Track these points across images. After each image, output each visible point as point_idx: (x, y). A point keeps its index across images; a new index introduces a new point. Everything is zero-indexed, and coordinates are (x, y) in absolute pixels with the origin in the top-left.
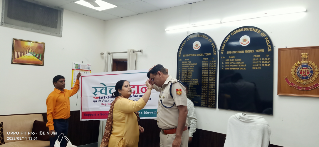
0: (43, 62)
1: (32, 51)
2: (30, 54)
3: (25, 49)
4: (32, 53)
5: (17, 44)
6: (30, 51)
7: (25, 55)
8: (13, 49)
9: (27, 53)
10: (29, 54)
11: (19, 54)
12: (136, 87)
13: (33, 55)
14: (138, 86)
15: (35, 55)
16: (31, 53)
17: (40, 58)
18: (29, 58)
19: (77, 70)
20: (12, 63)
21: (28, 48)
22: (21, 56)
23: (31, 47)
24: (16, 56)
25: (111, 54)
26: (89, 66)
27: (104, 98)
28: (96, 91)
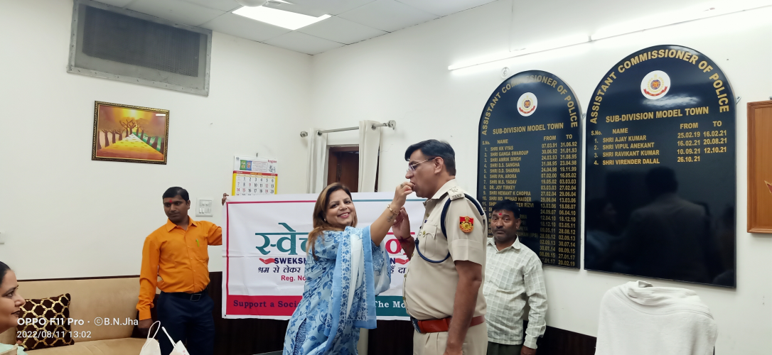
0: (166, 155)
1: (140, 131)
2: (135, 136)
3: (123, 125)
4: (140, 135)
5: (104, 113)
6: (134, 130)
7: (124, 139)
8: (95, 125)
9: (127, 136)
10: (132, 137)
11: (110, 136)
13: (142, 138)
15: (146, 139)
16: (137, 135)
17: (159, 147)
18: (132, 146)
19: (244, 173)
20: (94, 158)
21: (131, 124)
22: (114, 141)
23: (137, 121)
24: (102, 142)
25: (324, 134)
26: (274, 165)
27: (289, 263)
28: (267, 243)
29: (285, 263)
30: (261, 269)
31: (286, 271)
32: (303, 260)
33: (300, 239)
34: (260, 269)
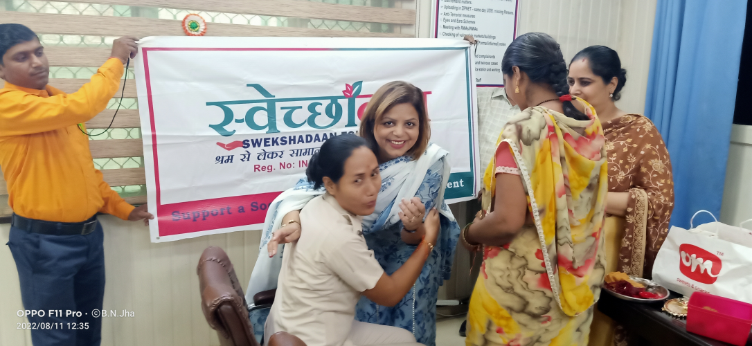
27: (265, 145)
28: (229, 116)
29: (259, 146)
30: (220, 159)
31: (261, 157)
32: (288, 140)
33: (282, 108)
34: (217, 159)
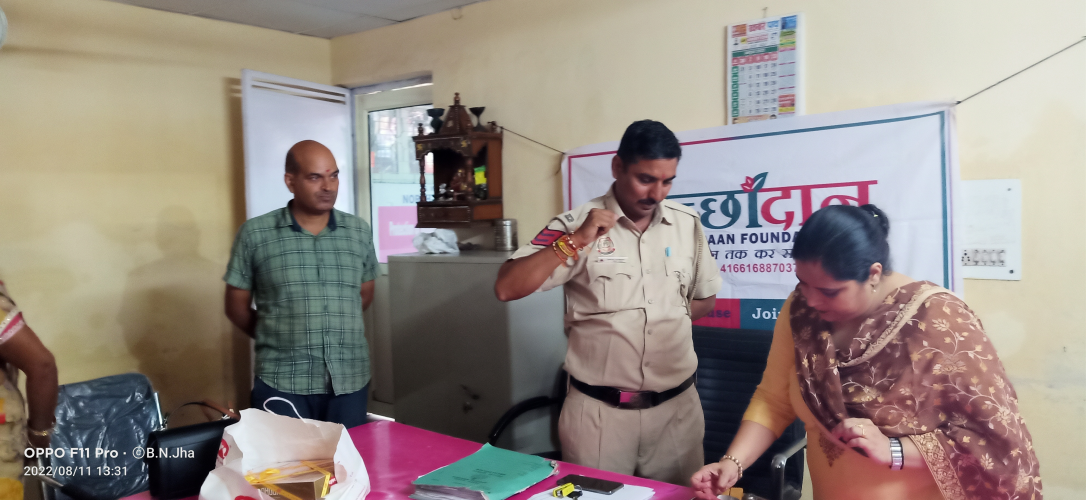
12: (796, 195)
14: (806, 191)
